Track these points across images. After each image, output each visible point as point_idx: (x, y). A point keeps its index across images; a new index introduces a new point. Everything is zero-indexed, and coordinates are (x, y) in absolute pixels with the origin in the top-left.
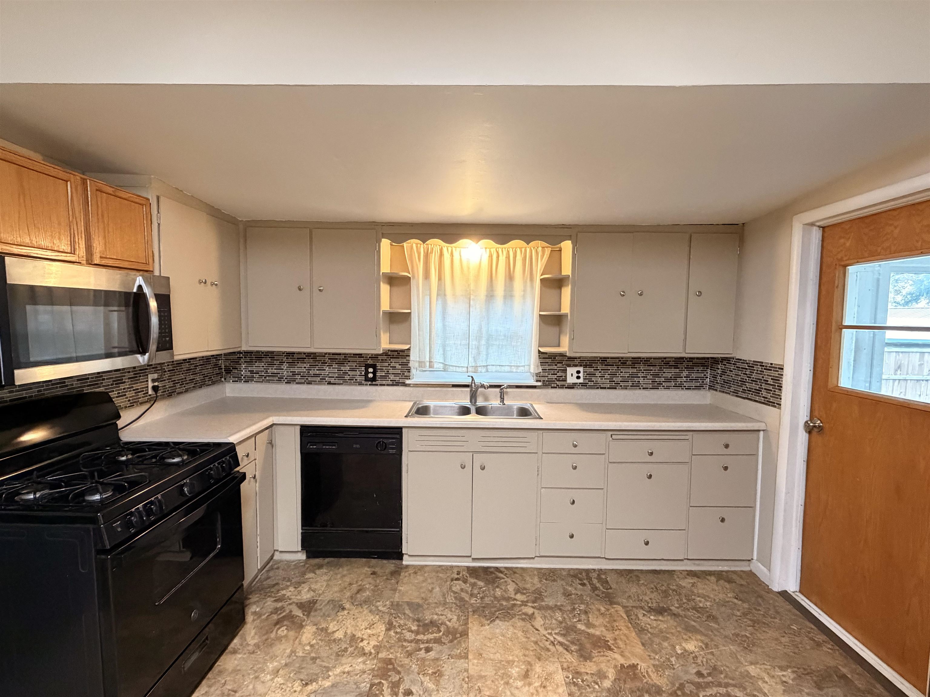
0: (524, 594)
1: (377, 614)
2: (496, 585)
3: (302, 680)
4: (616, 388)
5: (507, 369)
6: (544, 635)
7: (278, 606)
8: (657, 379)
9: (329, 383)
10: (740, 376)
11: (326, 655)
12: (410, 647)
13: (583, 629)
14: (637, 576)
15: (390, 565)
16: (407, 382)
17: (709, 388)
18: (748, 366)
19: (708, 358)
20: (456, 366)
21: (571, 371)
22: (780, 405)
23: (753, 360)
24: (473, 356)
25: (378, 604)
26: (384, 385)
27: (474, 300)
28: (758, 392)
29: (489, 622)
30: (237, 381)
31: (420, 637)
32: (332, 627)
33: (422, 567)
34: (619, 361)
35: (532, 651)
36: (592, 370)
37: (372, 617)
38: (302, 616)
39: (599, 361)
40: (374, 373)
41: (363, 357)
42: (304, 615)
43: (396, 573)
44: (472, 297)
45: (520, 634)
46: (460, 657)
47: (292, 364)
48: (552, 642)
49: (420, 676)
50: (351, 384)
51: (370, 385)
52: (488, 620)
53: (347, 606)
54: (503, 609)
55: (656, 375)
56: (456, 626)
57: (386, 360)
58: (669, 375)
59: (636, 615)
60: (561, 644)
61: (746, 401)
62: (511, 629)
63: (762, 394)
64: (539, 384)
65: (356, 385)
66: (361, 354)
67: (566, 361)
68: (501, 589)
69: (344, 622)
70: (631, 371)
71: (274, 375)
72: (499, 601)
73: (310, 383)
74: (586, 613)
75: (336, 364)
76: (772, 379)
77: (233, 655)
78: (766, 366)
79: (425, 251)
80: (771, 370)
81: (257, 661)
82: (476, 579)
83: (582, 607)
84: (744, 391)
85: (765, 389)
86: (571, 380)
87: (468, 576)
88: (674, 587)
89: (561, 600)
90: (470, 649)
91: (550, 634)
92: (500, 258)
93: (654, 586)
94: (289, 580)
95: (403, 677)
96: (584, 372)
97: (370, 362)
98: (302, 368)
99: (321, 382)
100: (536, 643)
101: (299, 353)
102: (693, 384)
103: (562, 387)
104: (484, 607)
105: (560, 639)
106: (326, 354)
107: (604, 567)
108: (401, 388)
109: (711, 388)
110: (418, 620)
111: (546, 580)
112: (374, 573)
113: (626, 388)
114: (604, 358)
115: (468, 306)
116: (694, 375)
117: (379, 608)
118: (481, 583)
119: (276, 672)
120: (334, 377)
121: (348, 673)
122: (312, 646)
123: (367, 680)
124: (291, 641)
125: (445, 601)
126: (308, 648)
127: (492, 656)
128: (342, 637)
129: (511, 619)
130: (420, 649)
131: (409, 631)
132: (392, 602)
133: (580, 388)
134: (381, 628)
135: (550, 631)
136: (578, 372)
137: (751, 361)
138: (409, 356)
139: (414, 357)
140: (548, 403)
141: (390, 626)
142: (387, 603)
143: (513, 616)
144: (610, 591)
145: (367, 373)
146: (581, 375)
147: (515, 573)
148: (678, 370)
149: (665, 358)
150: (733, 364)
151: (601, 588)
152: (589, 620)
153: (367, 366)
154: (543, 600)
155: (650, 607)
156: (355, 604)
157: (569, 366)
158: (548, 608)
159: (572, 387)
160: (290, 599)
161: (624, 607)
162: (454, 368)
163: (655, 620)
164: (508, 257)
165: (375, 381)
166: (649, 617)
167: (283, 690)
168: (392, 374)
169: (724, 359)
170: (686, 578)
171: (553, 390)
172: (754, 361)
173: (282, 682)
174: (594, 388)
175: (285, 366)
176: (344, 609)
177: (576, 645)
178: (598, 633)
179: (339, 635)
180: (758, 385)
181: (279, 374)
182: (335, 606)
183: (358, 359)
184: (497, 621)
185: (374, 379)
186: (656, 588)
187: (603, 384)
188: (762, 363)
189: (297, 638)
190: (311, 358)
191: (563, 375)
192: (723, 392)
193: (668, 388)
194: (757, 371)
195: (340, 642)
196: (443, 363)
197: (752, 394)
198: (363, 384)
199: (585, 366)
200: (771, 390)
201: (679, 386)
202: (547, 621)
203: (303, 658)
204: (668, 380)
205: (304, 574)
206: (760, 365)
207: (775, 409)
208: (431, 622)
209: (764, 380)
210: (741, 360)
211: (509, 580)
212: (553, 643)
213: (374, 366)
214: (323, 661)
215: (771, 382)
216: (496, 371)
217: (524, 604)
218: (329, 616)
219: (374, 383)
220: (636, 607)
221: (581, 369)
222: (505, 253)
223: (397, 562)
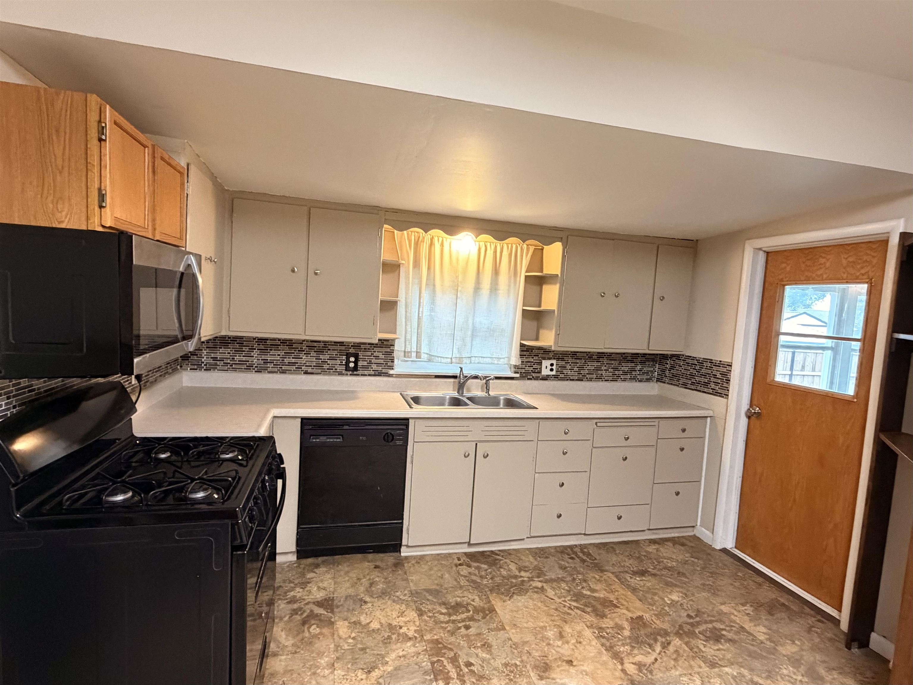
0: (526, 570)
1: (402, 603)
2: (498, 566)
3: (363, 669)
6: (560, 603)
7: (295, 608)
8: (616, 372)
9: (306, 373)
10: (689, 370)
12: (450, 627)
13: (588, 593)
15: (388, 558)
16: (391, 372)
17: (657, 381)
18: (698, 362)
19: (657, 355)
20: (441, 357)
21: (546, 363)
22: (728, 395)
24: (457, 347)
25: (398, 593)
26: (365, 375)
27: (461, 291)
28: (706, 384)
29: (508, 598)
30: (196, 369)
31: (454, 618)
32: (364, 619)
33: (422, 557)
34: (587, 355)
35: (557, 616)
36: (563, 363)
37: (399, 606)
38: (325, 613)
39: (570, 354)
40: (356, 362)
41: (345, 345)
42: (327, 612)
43: (399, 565)
44: (459, 289)
45: (539, 604)
46: (498, 629)
47: (264, 351)
49: (472, 649)
50: (329, 374)
51: (350, 375)
52: (507, 596)
53: (368, 599)
54: (515, 586)
55: (616, 369)
56: (482, 604)
57: (369, 349)
58: (626, 369)
59: (625, 578)
61: (694, 392)
62: (531, 601)
63: (711, 386)
64: (518, 375)
65: (336, 374)
66: (343, 343)
67: (542, 354)
68: (505, 569)
69: (373, 614)
70: (596, 364)
72: (507, 579)
73: (284, 372)
74: (585, 580)
75: (315, 352)
76: (720, 374)
77: (276, 658)
78: (716, 363)
79: (416, 239)
80: (720, 366)
81: (305, 659)
82: (478, 562)
83: (580, 576)
84: (693, 384)
85: (714, 382)
86: (545, 372)
87: (469, 560)
88: (644, 554)
89: (560, 572)
90: (504, 622)
91: (565, 601)
92: (488, 252)
93: (629, 554)
94: (291, 582)
95: (456, 652)
96: (557, 365)
97: (352, 351)
98: (274, 356)
99: (296, 372)
101: (274, 339)
102: (645, 377)
103: (537, 379)
104: (497, 586)
105: (574, 604)
106: (304, 341)
108: (385, 379)
109: (658, 380)
110: (444, 603)
111: (540, 557)
112: (377, 567)
113: (591, 380)
115: (455, 296)
116: (645, 369)
117: (401, 597)
118: (484, 566)
119: (332, 666)
120: (311, 366)
121: (404, 656)
122: (354, 638)
123: (425, 660)
124: (330, 637)
125: (460, 584)
126: (350, 641)
127: (525, 625)
128: (379, 627)
129: (526, 593)
130: (460, 628)
131: (440, 614)
132: (410, 591)
133: (553, 380)
134: (412, 615)
135: (563, 599)
136: (552, 365)
137: (701, 358)
138: (394, 345)
139: (398, 347)
141: (420, 612)
142: (406, 592)
143: (526, 590)
144: (596, 561)
145: (348, 362)
146: (554, 367)
147: (510, 554)
148: (633, 365)
149: (624, 354)
150: (683, 360)
151: (588, 560)
152: (590, 586)
153: (348, 356)
154: (545, 575)
155: (633, 571)
156: (375, 596)
157: (544, 359)
158: (553, 580)
159: (546, 378)
160: (303, 599)
161: (613, 573)
164: (495, 252)
165: (357, 370)
166: (635, 579)
168: (375, 363)
169: (673, 356)
170: (650, 545)
171: (529, 382)
173: (343, 673)
174: (565, 380)
175: (255, 353)
176: (365, 602)
177: (589, 607)
178: (602, 596)
179: (375, 625)
181: (248, 361)
182: (355, 600)
183: (339, 347)
184: (516, 597)
185: (356, 368)
186: (631, 555)
187: (572, 376)
189: (334, 634)
190: (287, 345)
191: (539, 367)
192: (672, 384)
193: (625, 380)
195: (379, 631)
198: (344, 374)
199: (558, 359)
201: (634, 379)
203: (352, 651)
204: (625, 373)
205: (303, 574)
206: (710, 362)
207: (722, 399)
208: (457, 604)
209: (713, 375)
210: (691, 357)
211: (508, 561)
212: (570, 608)
213: (356, 356)
214: (373, 650)
215: (719, 376)
217: (531, 579)
219: (355, 373)
221: (554, 362)
223: (395, 554)
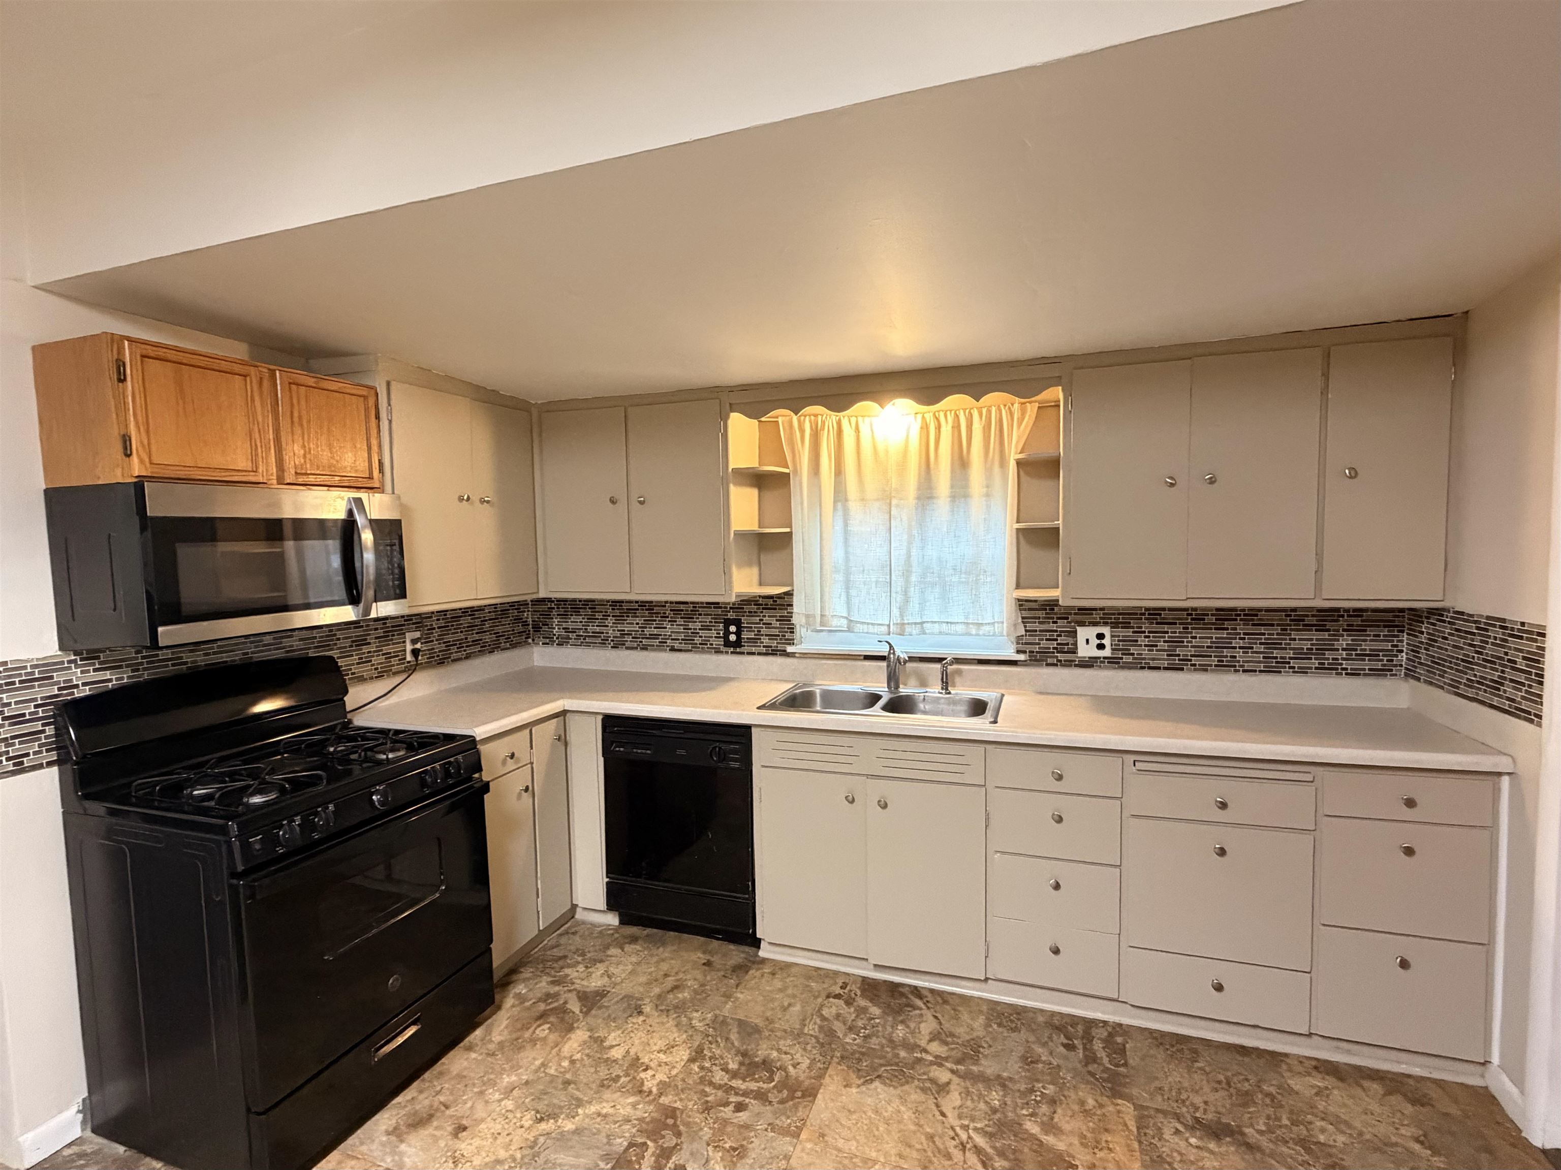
0: (946, 1044)
1: (686, 1032)
2: (901, 1018)
3: (538, 1112)
4: (1182, 669)
5: (960, 628)
6: (952, 1128)
7: (552, 992)
8: (1276, 653)
9: (673, 649)
10: (1462, 649)
11: (585, 1081)
12: (714, 1096)
13: (1034, 1131)
14: (1195, 1051)
15: (736, 954)
16: (790, 649)
17: (1406, 675)
18: (1478, 628)
19: (1402, 610)
20: (868, 624)
21: (1085, 633)
22: (1540, 717)
23: (1485, 614)
24: (898, 605)
25: (695, 1014)
26: (753, 654)
27: (897, 506)
28: (1496, 686)
29: (860, 1082)
30: (548, 644)
31: (737, 1083)
32: (612, 1038)
33: (788, 966)
34: (1188, 615)
35: (918, 1150)
36: (1129, 632)
37: (676, 1035)
38: (578, 1012)
39: (1144, 614)
40: (738, 633)
41: (721, 608)
42: (581, 1011)
43: (741, 969)
44: (894, 502)
45: (907, 1115)
46: (785, 1132)
47: (620, 619)
48: (962, 1144)
49: (710, 1148)
50: (703, 651)
51: (732, 653)
52: (859, 1078)
53: (647, 1009)
54: (897, 1064)
55: (1271, 645)
56: (802, 1077)
57: (755, 612)
58: (1306, 645)
59: (1160, 1129)
60: (978, 1150)
61: (1475, 704)
62: (896, 1102)
63: (1505, 691)
64: (1022, 657)
65: (710, 653)
66: (718, 603)
67: (1075, 614)
68: (908, 1027)
69: (632, 1035)
70: (1215, 634)
71: (596, 635)
72: (893, 1048)
73: (644, 648)
74: (1053, 1102)
75: (681, 618)
76: (1524, 658)
77: (466, 1052)
78: (1512, 629)
79: (814, 427)
80: (1521, 638)
81: (492, 1068)
82: (871, 1001)
83: (1050, 1090)
84: (1470, 684)
85: (1512, 681)
86: (1086, 650)
87: (859, 993)
88: (1272, 1090)
89: (1013, 1068)
90: (808, 1123)
91: (965, 1128)
92: (943, 429)
93: (1227, 1078)
94: (583, 954)
95: (681, 1142)
96: (1112, 636)
97: (731, 615)
98: (632, 625)
99: (661, 646)
100: (931, 1138)
101: (630, 602)
102: (1367, 664)
103: (1068, 664)
104: (863, 1054)
105: (980, 1140)
107: (1126, 1021)
108: (779, 660)
109: (1410, 674)
110: (744, 1054)
111: (1000, 1025)
112: (708, 964)
113: (1204, 669)
114: (1155, 609)
115: (887, 517)
116: (1367, 646)
117: (693, 1022)
118: (875, 1011)
119: (508, 1092)
120: (678, 639)
121: (605, 1116)
122: (573, 1062)
123: (627, 1135)
124: (548, 1048)
125: (802, 1030)
126: (565, 1064)
127: (840, 1143)
128: (620, 1057)
129: (902, 1085)
130: (727, 1104)
131: (722, 1070)
132: (716, 1016)
133: (1106, 668)
134: (682, 1054)
136: (1100, 636)
137: (1481, 616)
138: (792, 605)
139: (799, 607)
140: (1041, 693)
141: (697, 1055)
142: (709, 1015)
143: (909, 1080)
144: (1122, 1069)
145: (727, 633)
146: (1107, 641)
147: (945, 1002)
148: (1326, 635)
149: (1294, 610)
150: (1449, 623)
151: (1106, 1060)
152: (1052, 1119)
153: (727, 623)
154: (976, 1062)
155: (1196, 1118)
156: (660, 1008)
157: (1082, 624)
158: (980, 1078)
159: (1089, 663)
160: (573, 983)
161: (1137, 1107)
162: (865, 626)
163: (1197, 1147)
164: (956, 427)
165: (741, 646)
166: (1187, 1140)
167: (507, 1121)
168: (766, 635)
169: (1432, 612)
170: (1309, 1074)
171: (1051, 670)
172: (1488, 618)
173: (511, 1107)
174: (1136, 668)
175: (610, 621)
176: (640, 1013)
177: (1006, 1158)
178: (1061, 1146)
179: (617, 1053)
180: (1497, 670)
182: (629, 1005)
183: (713, 611)
184: (877, 1083)
185: (738, 644)
186: (1228, 1084)
187: (1153, 659)
188: (1504, 620)
189: (557, 1046)
190: (646, 610)
191: (1071, 640)
192: (1431, 683)
193: (1303, 671)
194: (1495, 638)
195: (614, 1064)
196: (846, 618)
197: (1485, 691)
198: (722, 652)
199: (1114, 625)
200: (1523, 684)
201: (1333, 668)
202: (969, 1103)
203: (553, 1078)
204: (1301, 655)
205: (607, 947)
206: (1502, 627)
207: (1532, 726)
208: (764, 1062)
209: (1509, 660)
210: (1462, 613)
211: (928, 1015)
212: (963, 1147)
213: (738, 623)
214: (578, 1089)
215: (1521, 664)
216: (940, 633)
217: (939, 1061)
218: (614, 1020)
219: (738, 650)
220: (1164, 1113)
221: (1106, 630)
222: (950, 419)
223: (750, 950)
